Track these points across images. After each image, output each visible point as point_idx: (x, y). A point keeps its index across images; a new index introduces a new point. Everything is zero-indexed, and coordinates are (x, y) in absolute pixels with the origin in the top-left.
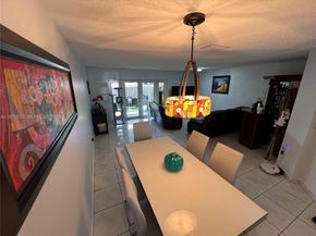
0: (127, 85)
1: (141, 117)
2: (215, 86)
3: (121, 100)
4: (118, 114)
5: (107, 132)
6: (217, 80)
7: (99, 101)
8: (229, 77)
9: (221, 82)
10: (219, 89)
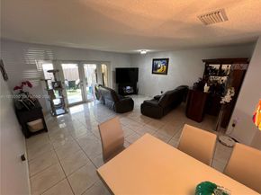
0: (65, 66)
1: (85, 102)
2: (155, 69)
3: (59, 85)
4: (57, 102)
5: (45, 130)
6: (157, 62)
7: (26, 88)
8: (167, 60)
9: (160, 64)
10: (158, 71)
